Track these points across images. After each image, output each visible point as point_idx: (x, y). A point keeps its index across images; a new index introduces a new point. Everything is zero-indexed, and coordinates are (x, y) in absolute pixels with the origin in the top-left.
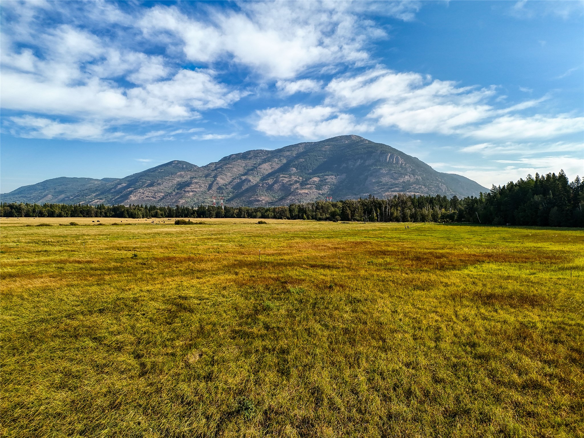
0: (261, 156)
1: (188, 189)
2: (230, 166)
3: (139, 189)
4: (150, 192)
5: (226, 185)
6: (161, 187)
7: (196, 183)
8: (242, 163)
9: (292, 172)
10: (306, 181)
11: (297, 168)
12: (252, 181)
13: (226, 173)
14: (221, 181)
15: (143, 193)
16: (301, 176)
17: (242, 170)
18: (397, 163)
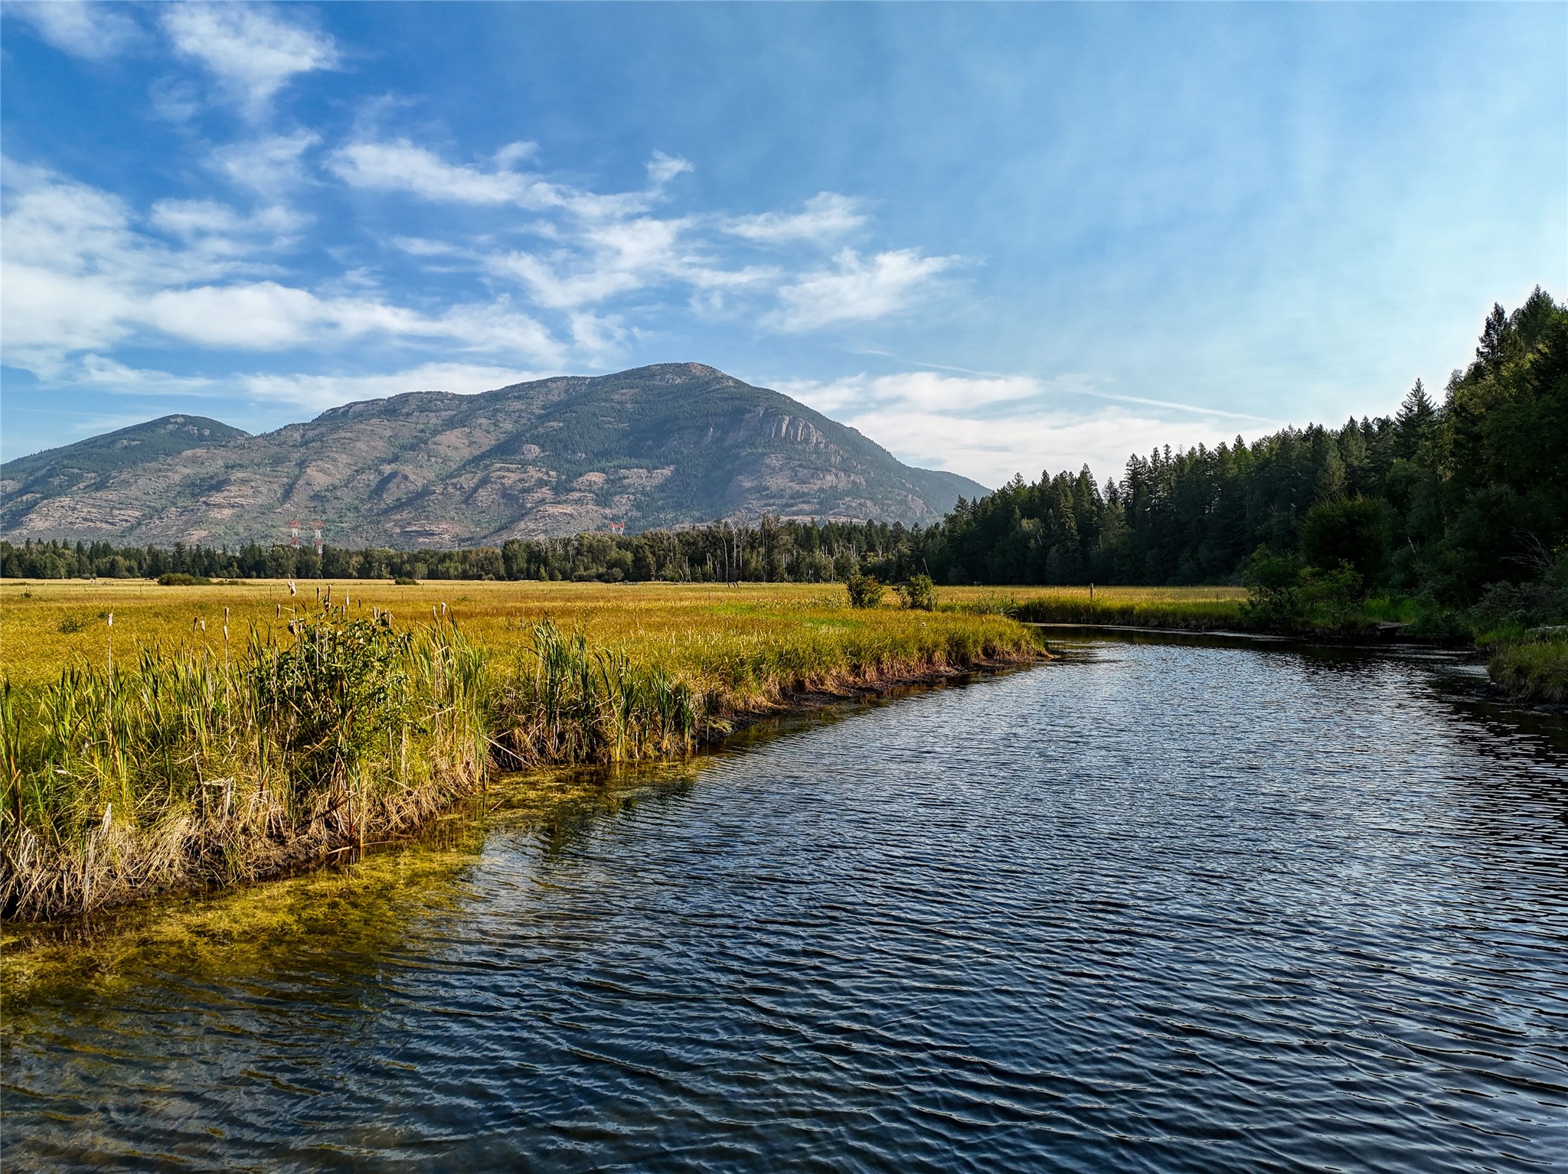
0: (439, 410)
1: (217, 498)
2: (348, 435)
3: (59, 495)
4: (94, 506)
5: (335, 488)
6: (133, 491)
7: (244, 482)
8: (385, 428)
9: (530, 457)
10: (569, 480)
11: (542, 447)
12: (412, 477)
13: (336, 455)
14: (318, 477)
15: (74, 509)
16: (554, 469)
17: (381, 448)
18: (807, 441)
